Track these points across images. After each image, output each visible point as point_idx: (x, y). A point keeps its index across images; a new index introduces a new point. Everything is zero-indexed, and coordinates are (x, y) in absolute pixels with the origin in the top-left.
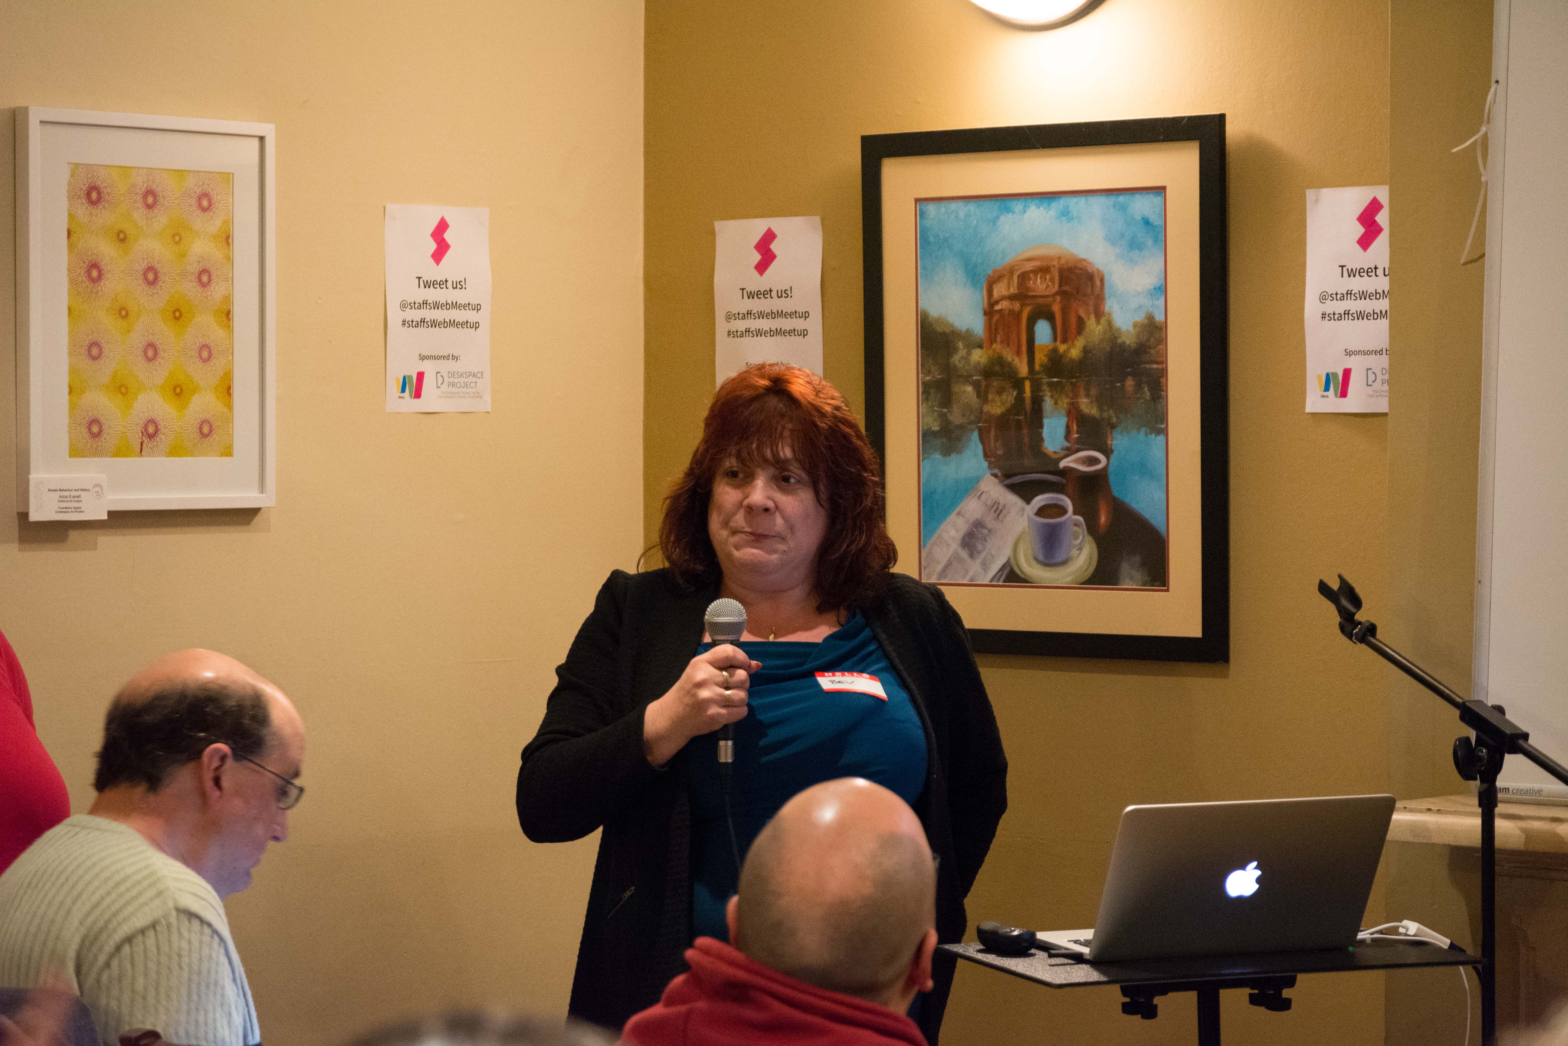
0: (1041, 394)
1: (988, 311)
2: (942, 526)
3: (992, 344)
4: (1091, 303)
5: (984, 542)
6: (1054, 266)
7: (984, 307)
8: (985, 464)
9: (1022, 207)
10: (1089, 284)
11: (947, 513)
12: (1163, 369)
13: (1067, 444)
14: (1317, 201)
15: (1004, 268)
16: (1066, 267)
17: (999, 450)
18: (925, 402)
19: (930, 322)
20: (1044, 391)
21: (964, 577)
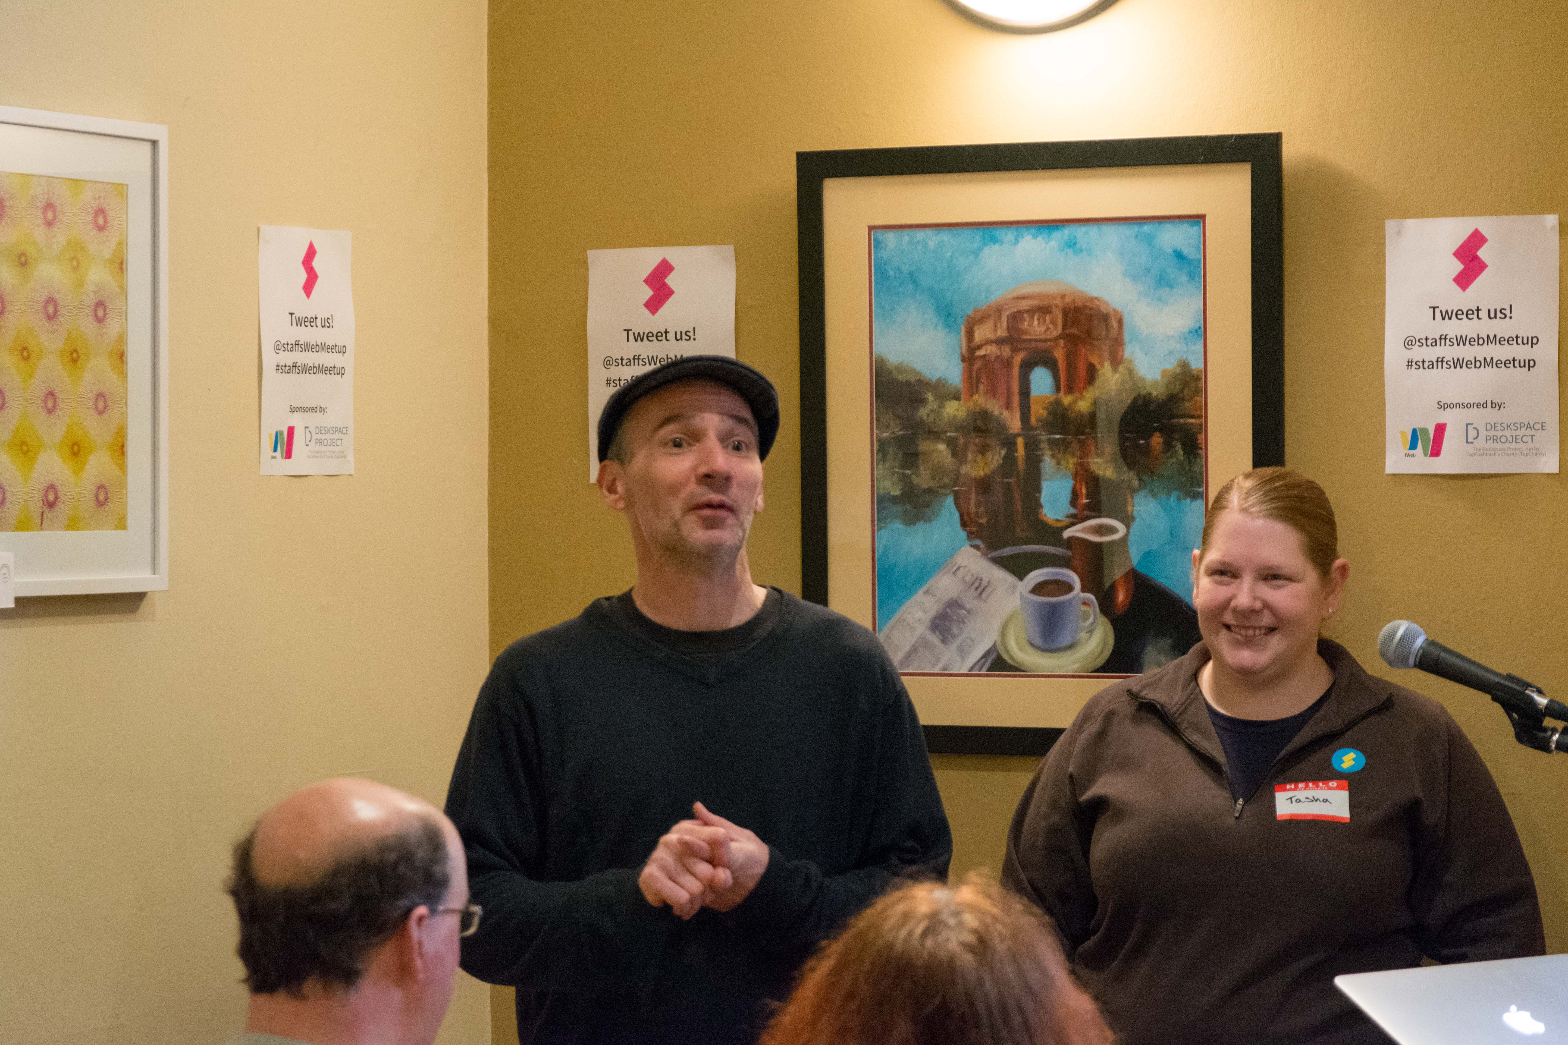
0: (1038, 453)
1: (966, 356)
2: (903, 607)
3: (972, 395)
4: (1105, 348)
5: (961, 625)
6: (1056, 306)
7: (962, 353)
8: (964, 534)
9: (1013, 237)
10: (1104, 327)
11: (909, 592)
12: (1200, 424)
13: (1073, 511)
14: (1399, 233)
15: (989, 307)
16: (1072, 306)
17: (982, 517)
18: (881, 463)
19: (888, 369)
20: (1041, 449)
21: (934, 665)
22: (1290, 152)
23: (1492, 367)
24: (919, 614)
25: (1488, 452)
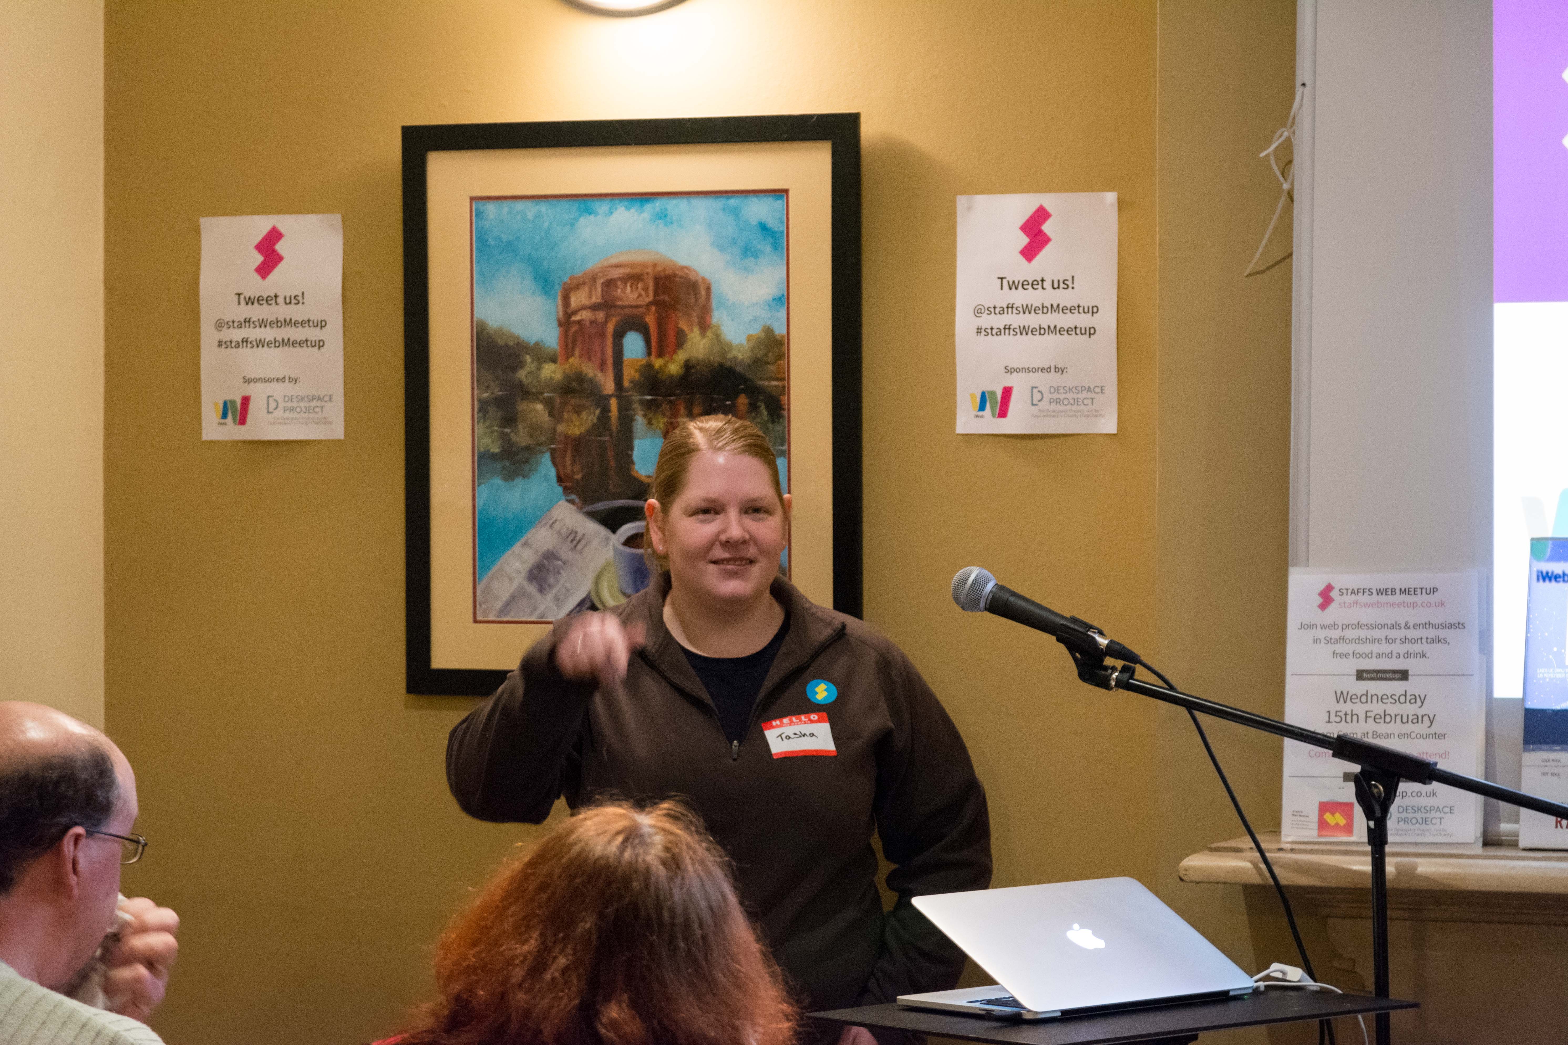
0: (631, 412)
1: (563, 321)
2: (503, 559)
3: (567, 358)
4: (694, 314)
5: (557, 575)
6: (647, 274)
7: (558, 318)
8: (559, 490)
10: (692, 294)
12: (783, 386)
14: (969, 208)
15: (584, 275)
16: (663, 274)
17: (578, 474)
18: (482, 421)
19: (488, 334)
20: (633, 409)
21: (531, 614)
22: (868, 131)
23: (1056, 334)
24: (517, 565)
25: (1052, 414)
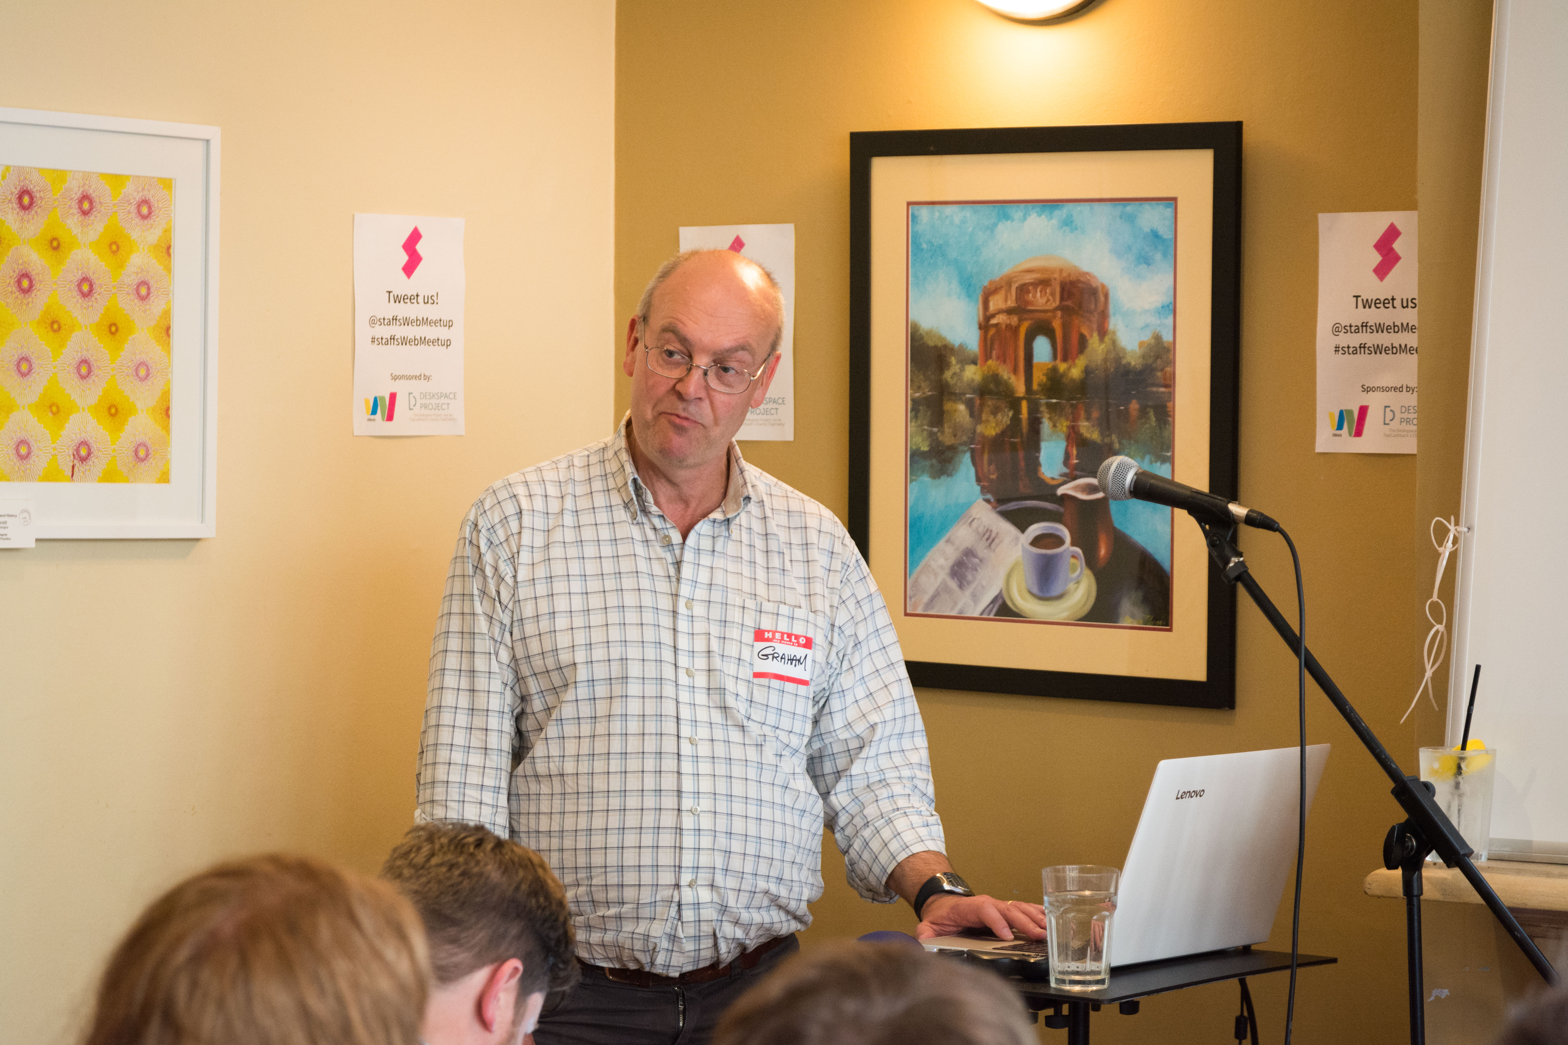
0: (1039, 415)
1: (983, 324)
2: (929, 554)
3: (986, 361)
4: (1094, 319)
5: (975, 572)
6: (1055, 279)
7: (979, 321)
9: (1022, 215)
10: (1093, 299)
12: (1170, 393)
13: (1065, 470)
14: (1330, 226)
15: (1001, 279)
16: (1068, 280)
17: (993, 474)
18: (914, 420)
19: (921, 334)
20: (1041, 412)
21: (952, 609)
22: (1249, 139)
23: (1407, 353)
24: (942, 561)
25: (1403, 433)
